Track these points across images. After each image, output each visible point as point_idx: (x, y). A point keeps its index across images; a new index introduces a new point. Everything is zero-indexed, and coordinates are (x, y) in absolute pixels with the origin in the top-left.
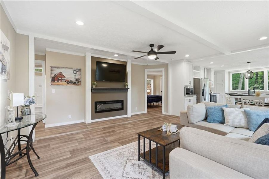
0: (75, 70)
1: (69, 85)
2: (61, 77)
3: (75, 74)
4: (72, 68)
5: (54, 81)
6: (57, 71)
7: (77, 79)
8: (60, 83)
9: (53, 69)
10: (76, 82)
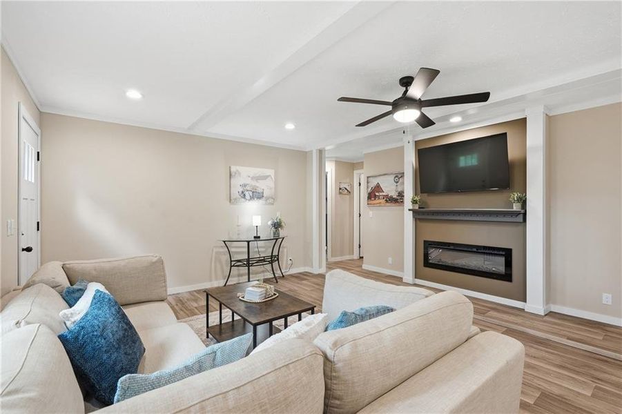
0: (397, 176)
1: (388, 204)
2: (378, 192)
3: (397, 182)
4: (392, 174)
5: (370, 199)
6: (374, 183)
7: (399, 193)
8: (377, 201)
9: (370, 179)
10: (398, 198)
